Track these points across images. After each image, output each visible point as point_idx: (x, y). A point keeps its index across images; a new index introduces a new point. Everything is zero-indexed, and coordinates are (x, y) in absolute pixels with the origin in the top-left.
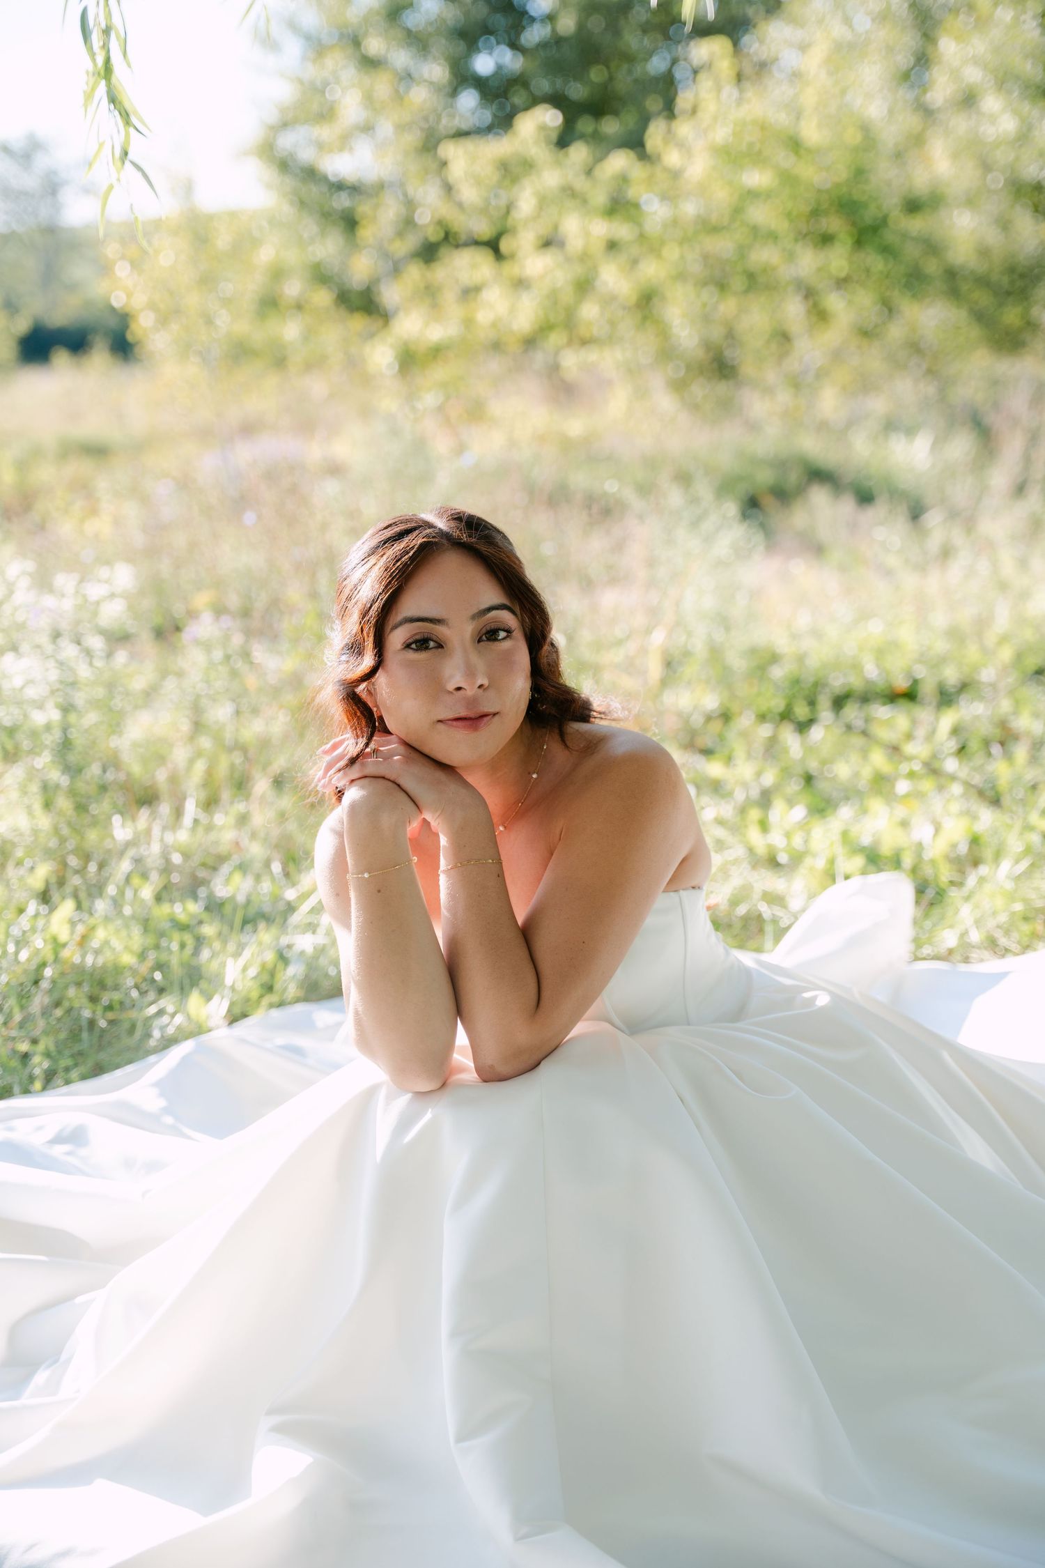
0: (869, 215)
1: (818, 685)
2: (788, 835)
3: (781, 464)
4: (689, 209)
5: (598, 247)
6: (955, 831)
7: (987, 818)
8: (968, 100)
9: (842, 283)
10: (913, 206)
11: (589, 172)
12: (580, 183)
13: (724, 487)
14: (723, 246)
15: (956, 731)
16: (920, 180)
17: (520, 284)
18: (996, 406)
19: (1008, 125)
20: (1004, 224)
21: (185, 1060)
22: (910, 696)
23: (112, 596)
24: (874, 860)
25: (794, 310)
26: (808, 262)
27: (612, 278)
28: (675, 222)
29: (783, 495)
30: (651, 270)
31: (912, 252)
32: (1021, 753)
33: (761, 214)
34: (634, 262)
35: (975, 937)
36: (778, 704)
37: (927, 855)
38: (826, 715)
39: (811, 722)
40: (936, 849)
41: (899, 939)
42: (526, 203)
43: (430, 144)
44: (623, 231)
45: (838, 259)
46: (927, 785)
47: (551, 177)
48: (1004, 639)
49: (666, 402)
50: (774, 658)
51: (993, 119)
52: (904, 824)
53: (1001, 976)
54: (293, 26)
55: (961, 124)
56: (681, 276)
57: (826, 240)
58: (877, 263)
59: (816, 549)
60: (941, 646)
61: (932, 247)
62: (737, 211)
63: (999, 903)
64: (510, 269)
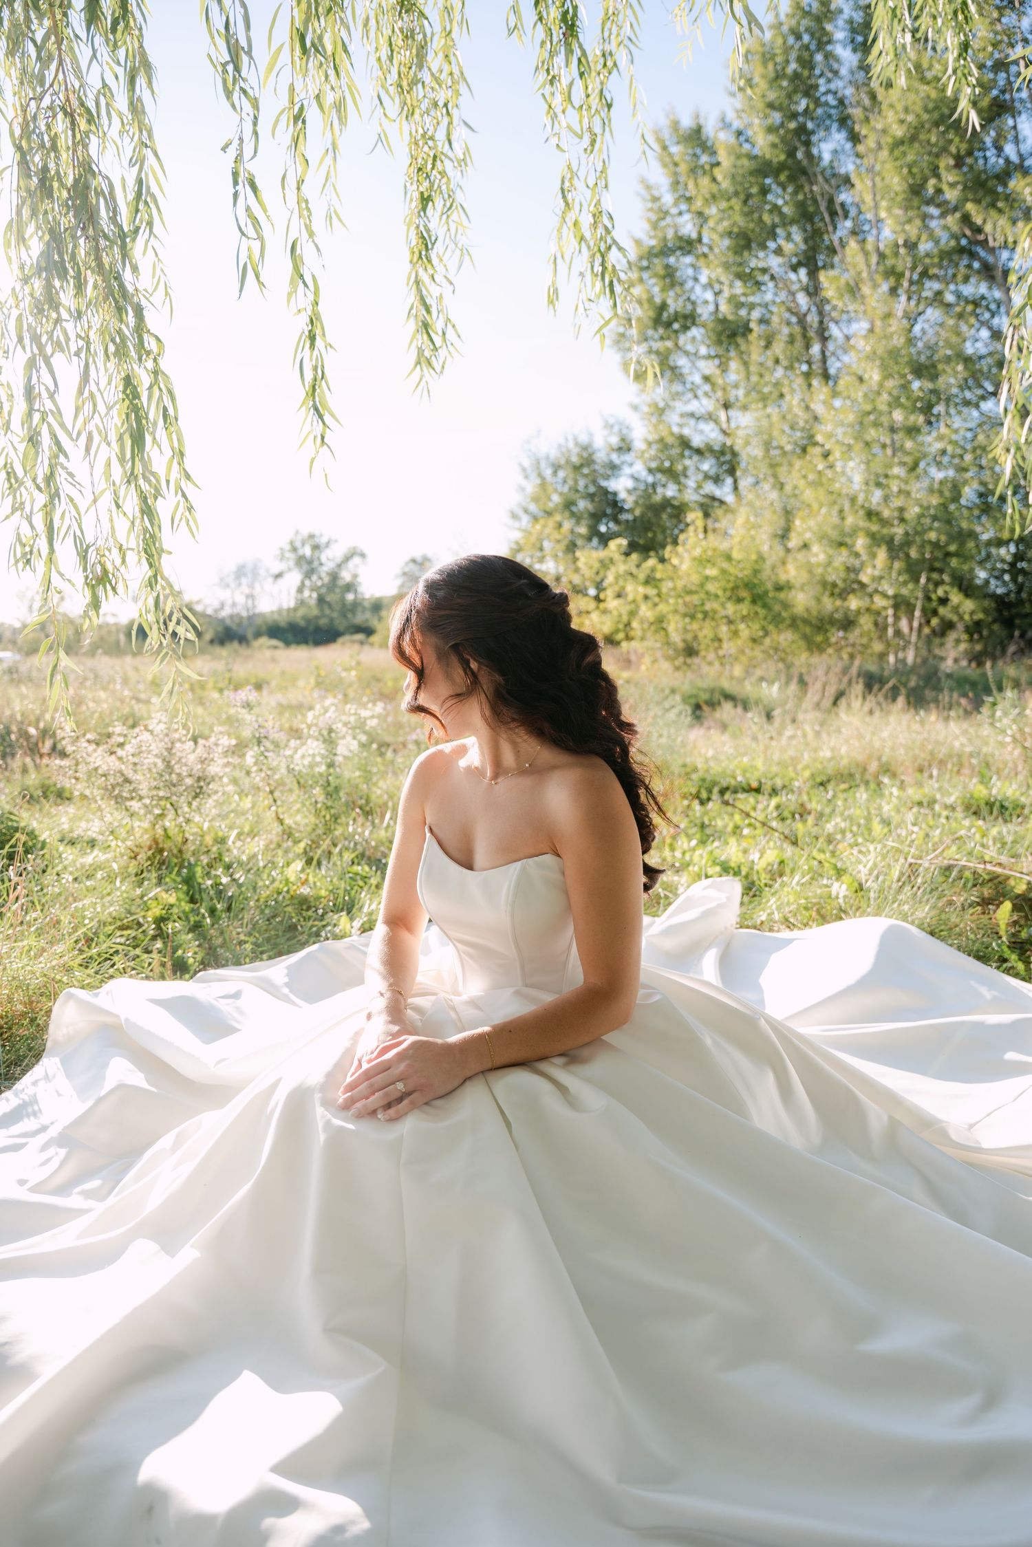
0: (759, 591)
1: (715, 783)
2: (684, 853)
3: (712, 691)
4: (680, 584)
5: (640, 598)
6: (772, 856)
7: (789, 850)
8: (805, 546)
9: (743, 618)
10: (779, 588)
11: (638, 566)
12: (634, 571)
13: (685, 699)
14: (695, 599)
15: (778, 807)
16: (783, 578)
17: (605, 612)
18: (809, 673)
19: (822, 557)
20: (818, 600)
21: (309, 954)
22: (758, 790)
23: (372, 717)
24: (726, 869)
25: (724, 629)
26: (731, 609)
27: (645, 611)
28: (674, 589)
29: (713, 704)
30: (663, 608)
31: (777, 608)
32: (811, 820)
33: (711, 587)
34: (656, 605)
35: (777, 916)
36: (694, 791)
37: (756, 867)
38: (715, 796)
39: (709, 799)
40: (760, 865)
41: (731, 915)
42: (610, 578)
43: (572, 547)
44: (651, 592)
45: (745, 608)
46: (760, 831)
47: (622, 568)
48: (806, 767)
49: (666, 666)
50: (695, 770)
51: (816, 555)
52: (745, 851)
53: (791, 941)
54: (526, 511)
55: (800, 556)
56: (676, 611)
57: (740, 600)
58: (762, 612)
59: (724, 727)
60: (774, 769)
61: (786, 606)
62: (702, 585)
63: (792, 898)
64: (602, 606)
